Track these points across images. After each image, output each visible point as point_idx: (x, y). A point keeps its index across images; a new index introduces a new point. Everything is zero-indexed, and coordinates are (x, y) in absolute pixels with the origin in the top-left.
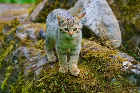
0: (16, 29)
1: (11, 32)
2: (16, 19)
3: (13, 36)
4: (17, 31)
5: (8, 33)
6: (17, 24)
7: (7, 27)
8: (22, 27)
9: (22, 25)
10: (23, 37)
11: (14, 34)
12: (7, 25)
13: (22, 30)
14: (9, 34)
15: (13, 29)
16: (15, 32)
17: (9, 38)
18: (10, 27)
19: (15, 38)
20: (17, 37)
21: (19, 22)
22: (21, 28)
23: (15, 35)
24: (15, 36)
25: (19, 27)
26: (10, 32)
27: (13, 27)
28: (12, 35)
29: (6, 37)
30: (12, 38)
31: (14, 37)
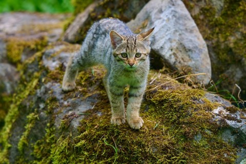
0: (43, 54)
1: (35, 59)
2: (42, 38)
3: (38, 65)
4: (44, 57)
5: (30, 60)
6: (45, 45)
7: (28, 50)
8: (52, 51)
9: (53, 48)
10: (53, 67)
11: (39, 61)
12: (29, 47)
13: (52, 55)
14: (30, 62)
15: (38, 54)
16: (41, 58)
17: (32, 68)
18: (33, 51)
19: (41, 68)
20: (44, 66)
21: (48, 42)
22: (50, 53)
23: (40, 63)
24: (41, 65)
25: (48, 50)
26: (32, 58)
27: (37, 50)
28: (36, 63)
29: (26, 66)
30: (36, 69)
31: (39, 67)
